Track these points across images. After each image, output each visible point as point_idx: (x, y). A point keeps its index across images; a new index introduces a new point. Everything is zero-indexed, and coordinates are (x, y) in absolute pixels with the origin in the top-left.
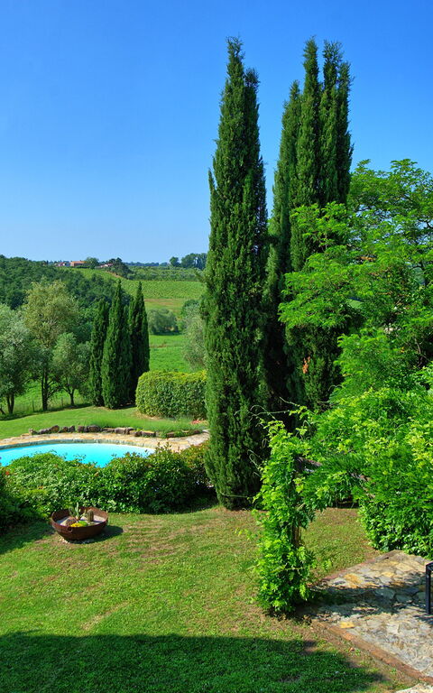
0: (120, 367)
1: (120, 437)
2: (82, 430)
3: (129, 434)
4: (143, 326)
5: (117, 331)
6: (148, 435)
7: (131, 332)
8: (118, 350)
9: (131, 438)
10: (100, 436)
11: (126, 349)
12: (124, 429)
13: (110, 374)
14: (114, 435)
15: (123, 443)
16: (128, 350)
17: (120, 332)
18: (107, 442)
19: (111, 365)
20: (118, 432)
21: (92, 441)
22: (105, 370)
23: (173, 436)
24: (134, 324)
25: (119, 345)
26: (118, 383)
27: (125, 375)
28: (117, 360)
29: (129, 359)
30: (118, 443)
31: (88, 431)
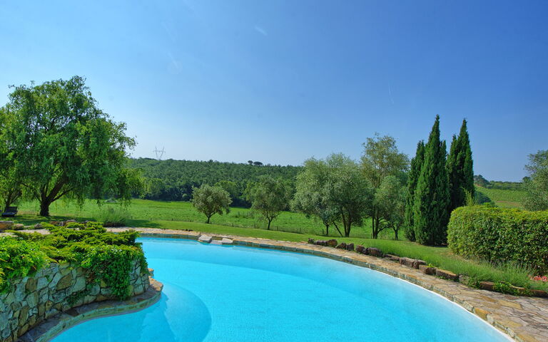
0: (434, 202)
1: (403, 269)
2: (360, 250)
3: (418, 268)
4: (466, 164)
5: (432, 165)
6: (446, 277)
7: (451, 171)
8: (433, 186)
9: (418, 274)
10: (378, 262)
11: (442, 185)
12: (412, 260)
13: (422, 209)
14: (398, 264)
15: (403, 277)
16: (445, 187)
17: (436, 167)
18: (382, 270)
19: (424, 199)
20: (404, 262)
21: (363, 264)
22: (418, 204)
23: (489, 288)
24: (455, 162)
25: (434, 179)
26: (430, 219)
27: (440, 212)
28: (430, 195)
29: (445, 196)
30: (396, 275)
31: (367, 253)
